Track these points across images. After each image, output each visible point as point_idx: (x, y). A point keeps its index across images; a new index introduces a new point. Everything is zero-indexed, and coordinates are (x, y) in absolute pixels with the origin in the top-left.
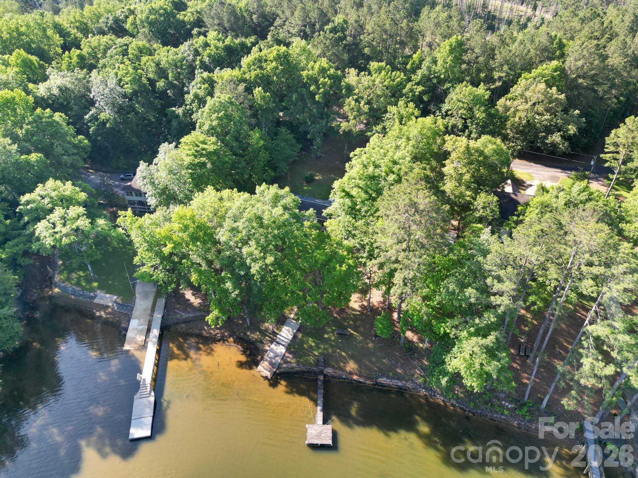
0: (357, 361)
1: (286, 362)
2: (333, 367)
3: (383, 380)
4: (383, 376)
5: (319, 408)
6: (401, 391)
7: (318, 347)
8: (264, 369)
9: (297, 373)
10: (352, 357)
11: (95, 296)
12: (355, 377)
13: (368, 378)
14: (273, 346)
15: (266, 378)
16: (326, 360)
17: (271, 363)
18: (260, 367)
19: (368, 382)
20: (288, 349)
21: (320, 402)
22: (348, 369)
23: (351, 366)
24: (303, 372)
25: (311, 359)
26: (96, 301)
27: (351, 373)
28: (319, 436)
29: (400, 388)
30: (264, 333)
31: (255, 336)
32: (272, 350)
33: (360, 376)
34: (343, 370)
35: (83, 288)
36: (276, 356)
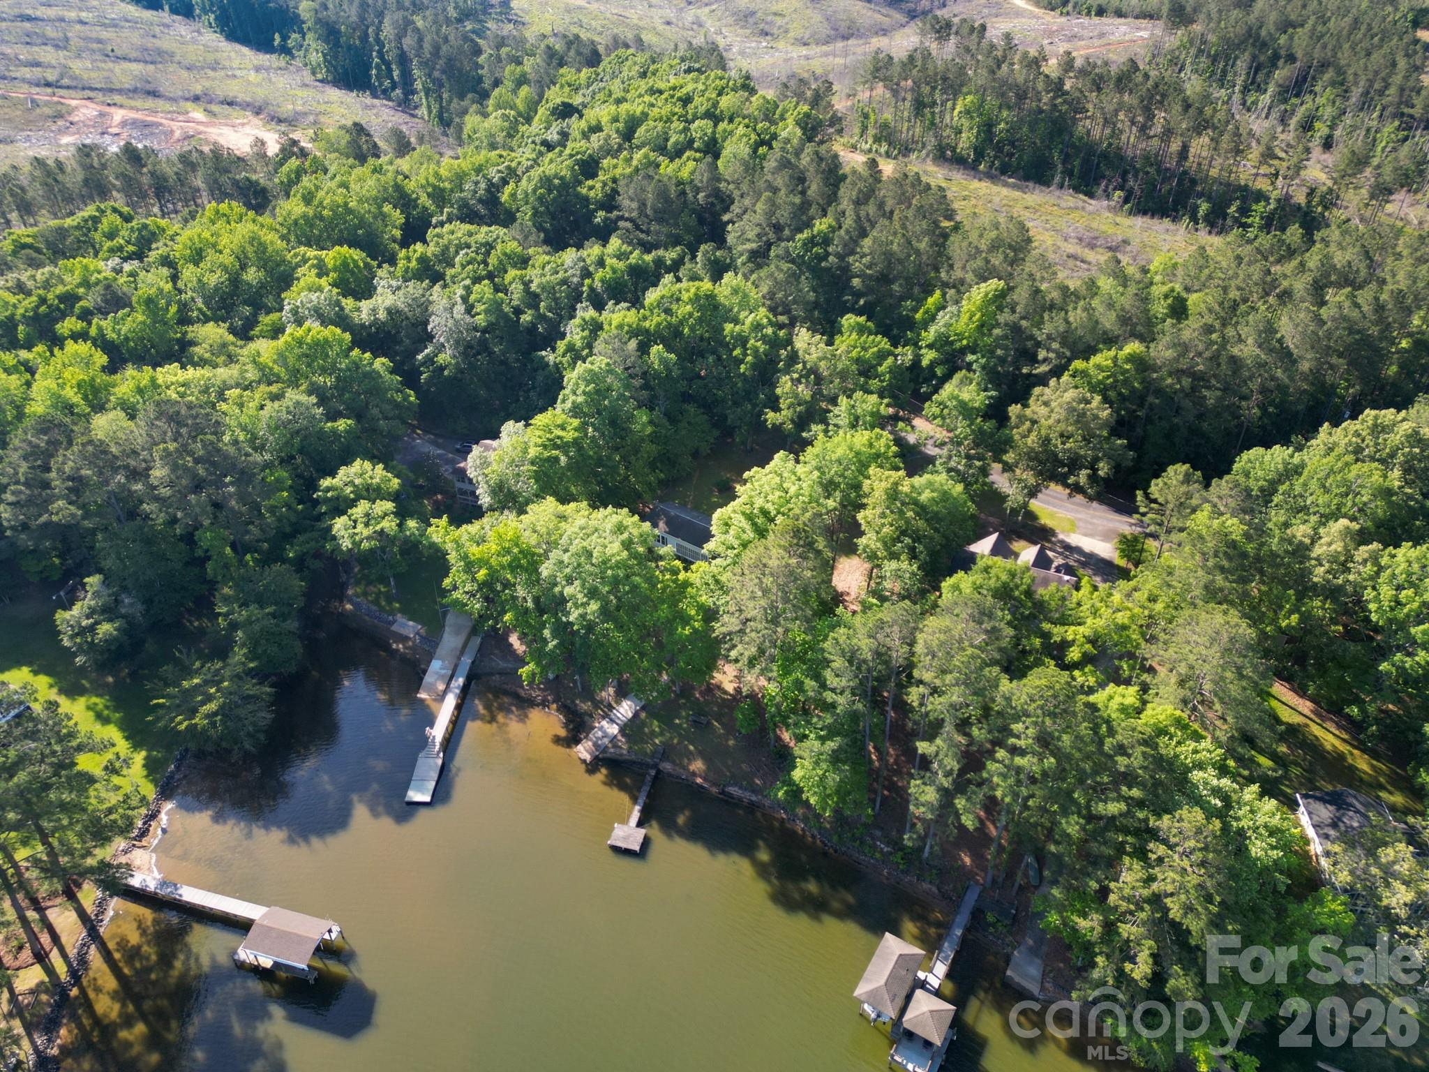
0: (707, 760)
1: (616, 746)
2: (674, 763)
3: (735, 791)
4: (735, 785)
5: (637, 808)
6: (752, 807)
7: (662, 734)
8: (583, 751)
9: (625, 762)
10: (702, 754)
11: (394, 622)
12: (699, 780)
13: (714, 784)
14: (604, 723)
15: (584, 761)
16: (666, 752)
17: (595, 744)
18: (580, 747)
19: (714, 790)
20: (622, 730)
21: (641, 801)
22: (692, 767)
23: (698, 765)
24: (633, 763)
25: (649, 748)
26: (394, 628)
27: (694, 774)
28: (625, 839)
29: (752, 803)
30: (597, 704)
31: (585, 706)
32: (601, 728)
33: (705, 779)
34: (685, 768)
35: (382, 609)
36: (605, 735)
